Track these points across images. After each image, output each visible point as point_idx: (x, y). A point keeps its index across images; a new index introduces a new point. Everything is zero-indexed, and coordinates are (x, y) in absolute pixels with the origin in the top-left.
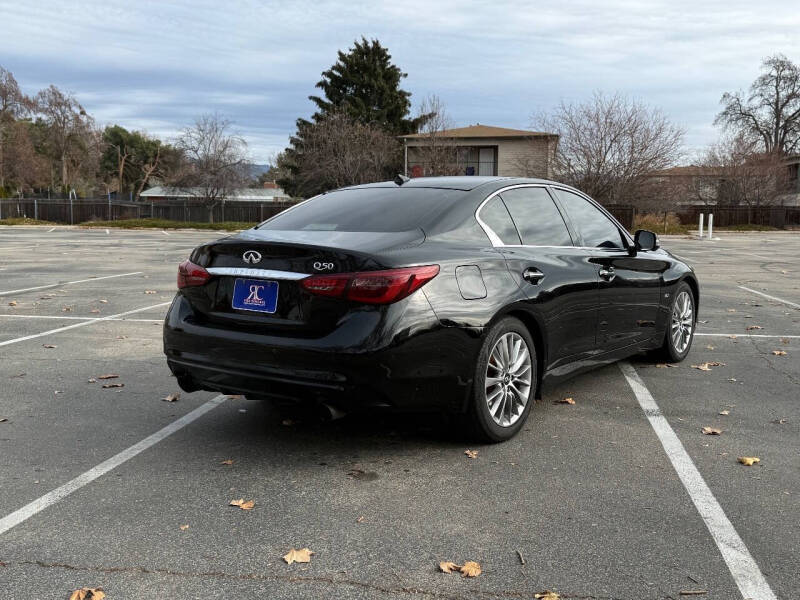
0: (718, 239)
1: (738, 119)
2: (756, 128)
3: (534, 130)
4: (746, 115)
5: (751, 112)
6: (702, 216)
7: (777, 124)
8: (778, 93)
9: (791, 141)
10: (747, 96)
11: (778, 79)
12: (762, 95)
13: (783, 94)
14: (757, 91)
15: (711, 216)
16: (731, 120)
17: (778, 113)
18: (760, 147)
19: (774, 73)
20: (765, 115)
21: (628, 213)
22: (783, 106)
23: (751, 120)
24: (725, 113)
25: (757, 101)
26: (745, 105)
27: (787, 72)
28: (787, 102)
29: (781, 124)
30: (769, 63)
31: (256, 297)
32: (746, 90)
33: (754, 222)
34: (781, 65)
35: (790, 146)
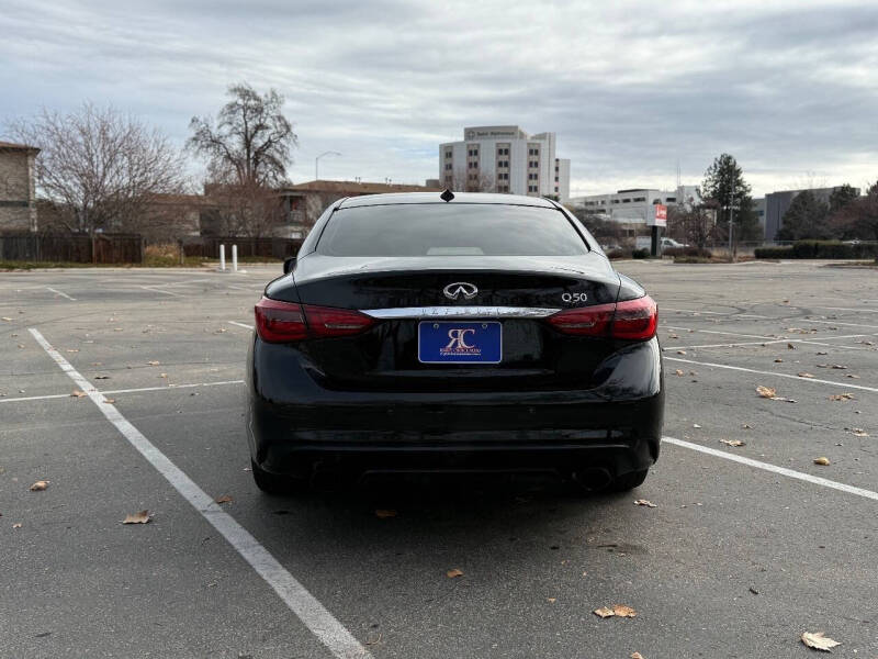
0: (244, 271)
1: (208, 146)
2: (228, 157)
3: (12, 142)
4: (215, 142)
5: (221, 140)
6: (222, 247)
7: (248, 155)
8: (246, 123)
9: (262, 173)
10: (216, 123)
11: (246, 108)
12: (231, 123)
13: (251, 124)
14: (226, 118)
15: (235, 248)
16: (202, 146)
17: (248, 143)
18: (233, 177)
19: (241, 102)
20: (235, 144)
21: (136, 243)
22: (252, 136)
23: (222, 147)
24: (195, 139)
25: (226, 130)
26: (215, 132)
27: (252, 103)
28: (256, 132)
29: (252, 155)
30: (235, 90)
31: (462, 344)
32: (215, 117)
33: (257, 254)
34: (246, 93)
35: (262, 177)
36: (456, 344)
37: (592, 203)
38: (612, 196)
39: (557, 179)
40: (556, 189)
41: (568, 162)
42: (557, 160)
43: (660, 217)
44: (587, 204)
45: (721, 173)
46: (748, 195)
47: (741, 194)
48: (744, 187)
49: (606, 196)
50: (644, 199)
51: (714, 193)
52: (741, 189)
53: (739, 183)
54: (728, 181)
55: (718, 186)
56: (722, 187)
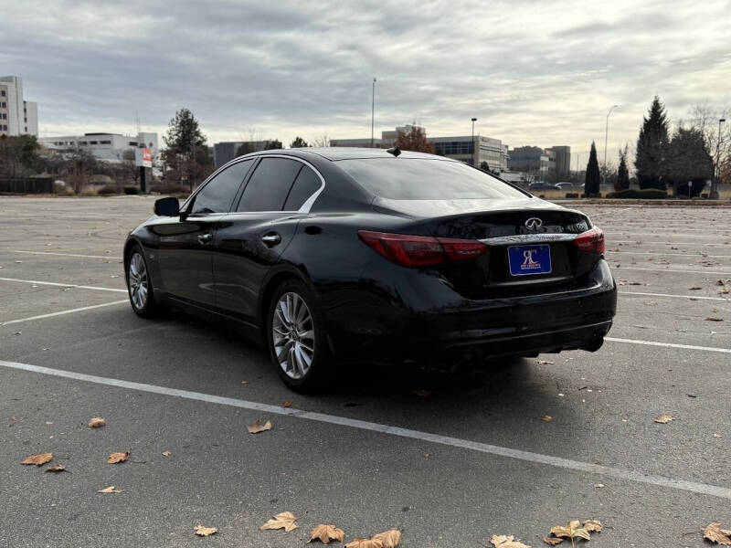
36: (528, 262)
37: (61, 144)
38: (81, 138)
39: (26, 120)
40: (26, 129)
41: (35, 105)
42: (25, 102)
43: (146, 159)
44: (56, 144)
45: (182, 124)
46: (205, 144)
47: (200, 143)
48: (202, 138)
49: (75, 137)
50: (109, 142)
51: (177, 140)
52: (199, 138)
53: (197, 134)
54: (189, 132)
55: (180, 135)
56: (184, 136)
